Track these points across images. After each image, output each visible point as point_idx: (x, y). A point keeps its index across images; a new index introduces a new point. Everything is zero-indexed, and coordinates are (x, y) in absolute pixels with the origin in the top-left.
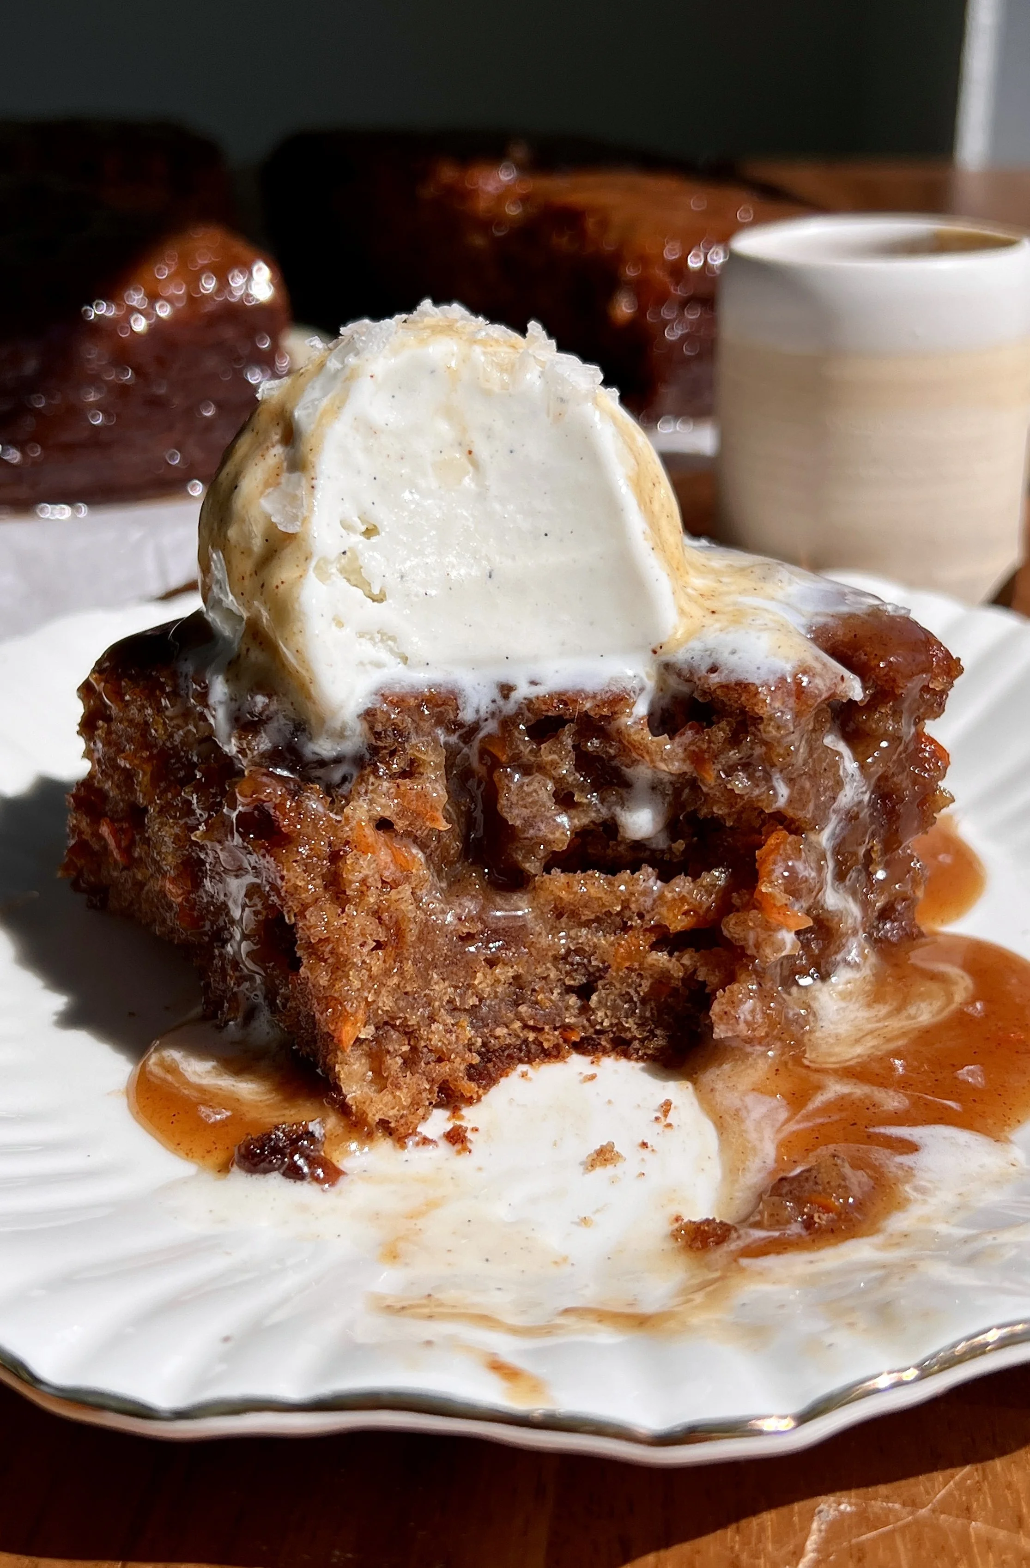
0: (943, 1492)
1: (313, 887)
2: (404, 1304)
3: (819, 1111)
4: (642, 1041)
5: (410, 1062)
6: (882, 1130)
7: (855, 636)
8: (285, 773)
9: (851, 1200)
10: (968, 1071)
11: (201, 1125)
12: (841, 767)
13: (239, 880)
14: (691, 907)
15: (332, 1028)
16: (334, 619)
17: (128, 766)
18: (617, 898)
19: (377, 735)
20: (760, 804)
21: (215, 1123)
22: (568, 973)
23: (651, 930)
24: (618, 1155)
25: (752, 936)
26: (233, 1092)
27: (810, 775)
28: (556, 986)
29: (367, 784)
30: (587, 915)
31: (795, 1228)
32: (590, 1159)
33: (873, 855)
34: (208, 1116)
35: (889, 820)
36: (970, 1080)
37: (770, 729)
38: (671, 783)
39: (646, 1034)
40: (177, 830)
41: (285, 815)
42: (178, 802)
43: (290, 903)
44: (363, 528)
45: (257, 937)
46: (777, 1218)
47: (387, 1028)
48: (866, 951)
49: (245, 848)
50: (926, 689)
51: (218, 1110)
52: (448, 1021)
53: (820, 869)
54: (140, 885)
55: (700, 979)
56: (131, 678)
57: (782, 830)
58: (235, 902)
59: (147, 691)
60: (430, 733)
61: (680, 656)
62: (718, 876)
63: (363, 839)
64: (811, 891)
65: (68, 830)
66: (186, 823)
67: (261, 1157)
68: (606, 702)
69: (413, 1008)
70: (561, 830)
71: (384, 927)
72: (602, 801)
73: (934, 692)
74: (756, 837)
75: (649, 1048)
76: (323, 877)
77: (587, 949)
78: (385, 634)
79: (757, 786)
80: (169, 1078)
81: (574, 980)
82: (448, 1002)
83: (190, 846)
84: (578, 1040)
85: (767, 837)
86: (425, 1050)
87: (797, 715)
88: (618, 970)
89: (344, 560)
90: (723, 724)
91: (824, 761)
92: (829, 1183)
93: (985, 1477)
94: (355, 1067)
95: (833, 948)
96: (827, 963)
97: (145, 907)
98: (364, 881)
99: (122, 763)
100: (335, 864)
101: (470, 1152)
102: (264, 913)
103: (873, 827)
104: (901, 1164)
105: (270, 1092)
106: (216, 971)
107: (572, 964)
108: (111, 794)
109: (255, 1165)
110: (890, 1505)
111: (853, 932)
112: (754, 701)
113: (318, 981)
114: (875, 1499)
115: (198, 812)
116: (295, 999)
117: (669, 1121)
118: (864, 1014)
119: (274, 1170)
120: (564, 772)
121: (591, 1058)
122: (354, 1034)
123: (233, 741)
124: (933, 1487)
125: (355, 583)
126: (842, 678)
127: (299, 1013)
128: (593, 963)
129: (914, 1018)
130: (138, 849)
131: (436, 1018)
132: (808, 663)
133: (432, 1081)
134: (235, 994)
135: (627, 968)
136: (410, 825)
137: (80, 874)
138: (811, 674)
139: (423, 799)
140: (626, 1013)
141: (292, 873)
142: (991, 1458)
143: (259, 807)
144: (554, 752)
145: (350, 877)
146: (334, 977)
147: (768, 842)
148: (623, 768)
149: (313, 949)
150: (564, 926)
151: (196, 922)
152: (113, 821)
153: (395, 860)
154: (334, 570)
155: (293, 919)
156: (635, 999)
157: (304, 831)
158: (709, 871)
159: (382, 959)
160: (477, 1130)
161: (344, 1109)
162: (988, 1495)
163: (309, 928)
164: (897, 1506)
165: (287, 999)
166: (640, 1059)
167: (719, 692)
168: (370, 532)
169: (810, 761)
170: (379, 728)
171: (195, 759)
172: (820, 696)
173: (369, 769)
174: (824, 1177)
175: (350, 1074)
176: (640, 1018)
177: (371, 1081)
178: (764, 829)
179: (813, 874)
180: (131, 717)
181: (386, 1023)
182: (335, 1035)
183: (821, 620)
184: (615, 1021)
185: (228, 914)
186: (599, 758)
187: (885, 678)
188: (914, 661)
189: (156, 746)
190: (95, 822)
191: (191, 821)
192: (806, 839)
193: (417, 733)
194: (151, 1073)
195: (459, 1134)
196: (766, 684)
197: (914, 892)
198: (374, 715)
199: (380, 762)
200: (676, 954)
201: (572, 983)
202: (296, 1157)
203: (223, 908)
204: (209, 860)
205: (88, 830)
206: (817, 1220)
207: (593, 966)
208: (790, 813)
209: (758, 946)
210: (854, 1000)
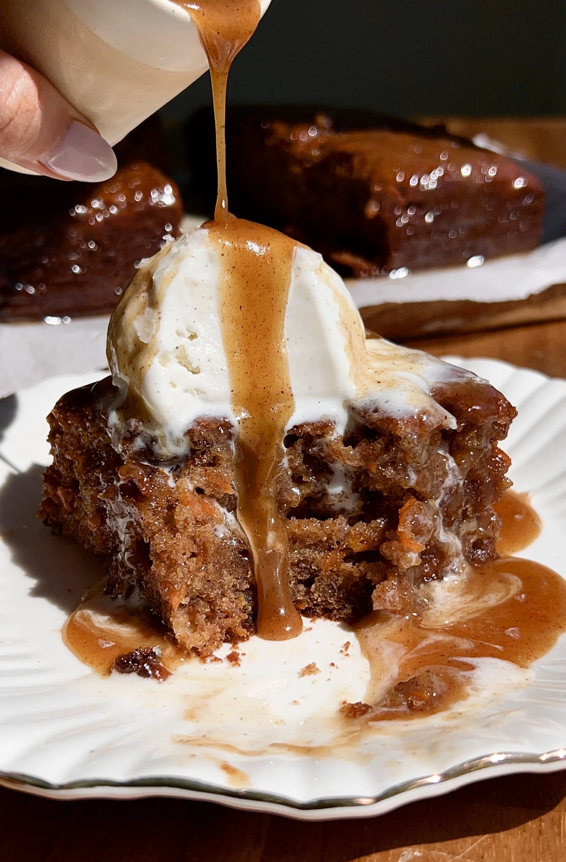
0: (470, 848)
1: (158, 523)
2: (189, 739)
3: (424, 649)
4: (338, 610)
5: (210, 618)
6: (456, 659)
7: (457, 394)
8: (146, 463)
9: (434, 695)
10: (511, 631)
11: (99, 649)
12: (447, 465)
13: (123, 519)
14: (364, 539)
15: (168, 598)
16: (171, 383)
17: (70, 458)
18: (326, 533)
19: (195, 443)
20: (401, 484)
21: (106, 648)
22: (299, 573)
23: (343, 550)
24: (318, 669)
25: (395, 554)
26: (118, 632)
27: (429, 469)
28: (293, 580)
29: (190, 470)
30: (309, 542)
31: (403, 708)
32: (302, 671)
33: (468, 513)
34: (103, 645)
35: (476, 494)
36: (512, 635)
37: (405, 444)
38: (354, 472)
39: (340, 607)
40: (92, 493)
41: (144, 485)
42: (93, 478)
43: (146, 532)
44: (189, 335)
45: (132, 550)
46: (394, 702)
47: (198, 599)
48: (464, 565)
49: (124, 502)
50: (495, 423)
51: (108, 641)
52: (232, 596)
53: (434, 520)
54: (78, 522)
55: (368, 578)
56: (72, 412)
57: (413, 498)
58: (121, 531)
59: (79, 419)
60: (224, 443)
61: (359, 404)
62: (381, 522)
63: (186, 499)
64: (429, 531)
65: (43, 492)
66: (97, 489)
67: (127, 665)
68: (319, 427)
69: (212, 589)
70: (295, 496)
71: (197, 546)
72: (318, 481)
73: (500, 425)
74: (400, 501)
75: (341, 614)
76: (164, 518)
77: (309, 560)
78: (199, 390)
79: (399, 474)
80: (85, 623)
81: (302, 576)
82: (233, 586)
83: (99, 502)
84: (304, 609)
85: (406, 502)
86: (219, 611)
87: (420, 436)
88: (326, 571)
89: (178, 352)
90: (380, 440)
91: (437, 461)
92: (423, 685)
93: (494, 841)
94: (181, 619)
95: (445, 563)
96: (442, 571)
97: (80, 534)
98: (186, 520)
99: (68, 457)
100: (171, 511)
101: (239, 665)
102: (136, 537)
103: (467, 498)
104: (464, 675)
105: (138, 632)
106: (113, 568)
107: (301, 568)
108: (63, 473)
109: (124, 669)
110: (441, 853)
111: (456, 555)
112: (396, 428)
113: (160, 573)
114: (433, 850)
115: (103, 483)
116: (151, 583)
117: (348, 652)
118: (459, 600)
119: (133, 671)
120: (297, 464)
121: (311, 619)
122: (179, 601)
123: (120, 445)
124: (465, 845)
125: (184, 364)
126: (446, 417)
127: (153, 591)
128: (313, 567)
129: (486, 602)
130: (76, 503)
131: (226, 595)
132: (427, 409)
133: (222, 628)
134: (122, 580)
135: (330, 570)
136: (213, 491)
137: (48, 516)
138: (428, 414)
139: (220, 477)
140: (330, 595)
141: (146, 516)
142: (499, 831)
143: (131, 482)
144: (292, 454)
145: (178, 519)
146: (169, 571)
147: (406, 505)
148: (329, 463)
149: (158, 556)
150: (297, 547)
151: (105, 542)
152: (64, 488)
153: (203, 510)
154: (172, 357)
155: (148, 540)
156: (335, 588)
157: (154, 494)
158: (375, 519)
159: (195, 562)
160: (244, 654)
161: (174, 641)
162: (494, 851)
163: (156, 545)
164: (445, 854)
165: (147, 583)
166: (337, 620)
167: (378, 423)
168: (193, 337)
169: (429, 461)
170: (196, 439)
171: (104, 455)
172: (433, 426)
173: (191, 461)
174: (421, 682)
175: (178, 623)
176: (337, 598)
177: (190, 627)
178: (404, 497)
179: (430, 522)
180: (72, 432)
181: (198, 597)
182: (170, 602)
183: (439, 385)
184: (324, 599)
185: (118, 538)
186: (316, 458)
187: (471, 417)
188: (488, 409)
189: (84, 448)
190: (55, 488)
191: (99, 488)
192: (427, 503)
193: (217, 442)
194: (76, 621)
195: (234, 656)
196: (402, 420)
197: (494, 534)
198: (193, 432)
199: (197, 458)
200: (357, 564)
201: (301, 578)
202: (145, 665)
203: (116, 535)
204: (108, 509)
205: (52, 493)
206: (414, 704)
207: (313, 569)
208: (418, 489)
209: (398, 560)
210: (455, 591)
